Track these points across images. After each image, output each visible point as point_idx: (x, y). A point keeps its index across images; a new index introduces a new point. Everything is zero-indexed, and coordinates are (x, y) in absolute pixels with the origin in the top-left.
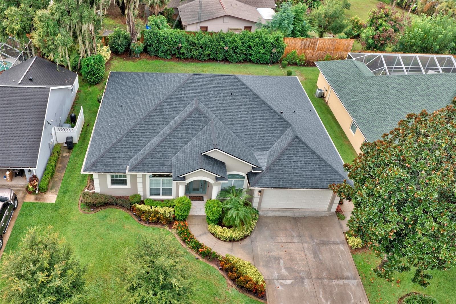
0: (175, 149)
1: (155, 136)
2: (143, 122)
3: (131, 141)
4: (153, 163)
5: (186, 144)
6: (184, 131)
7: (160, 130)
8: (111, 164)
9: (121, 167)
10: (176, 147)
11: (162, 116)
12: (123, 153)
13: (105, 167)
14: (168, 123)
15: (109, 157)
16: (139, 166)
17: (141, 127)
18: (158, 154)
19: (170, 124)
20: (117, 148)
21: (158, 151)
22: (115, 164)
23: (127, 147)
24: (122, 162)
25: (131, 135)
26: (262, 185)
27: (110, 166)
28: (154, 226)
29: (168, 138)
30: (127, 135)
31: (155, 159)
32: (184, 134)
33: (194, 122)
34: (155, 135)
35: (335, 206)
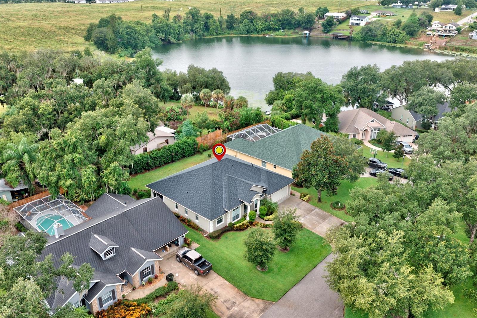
1: (223, 194)
3: (216, 200)
5: (237, 191)
6: (232, 187)
7: (222, 191)
9: (222, 212)
10: (235, 194)
11: (218, 186)
12: (218, 206)
14: (222, 187)
17: (214, 193)
21: (231, 198)
23: (217, 203)
29: (229, 192)
30: (213, 199)
31: (233, 202)
33: (232, 181)
35: (290, 192)
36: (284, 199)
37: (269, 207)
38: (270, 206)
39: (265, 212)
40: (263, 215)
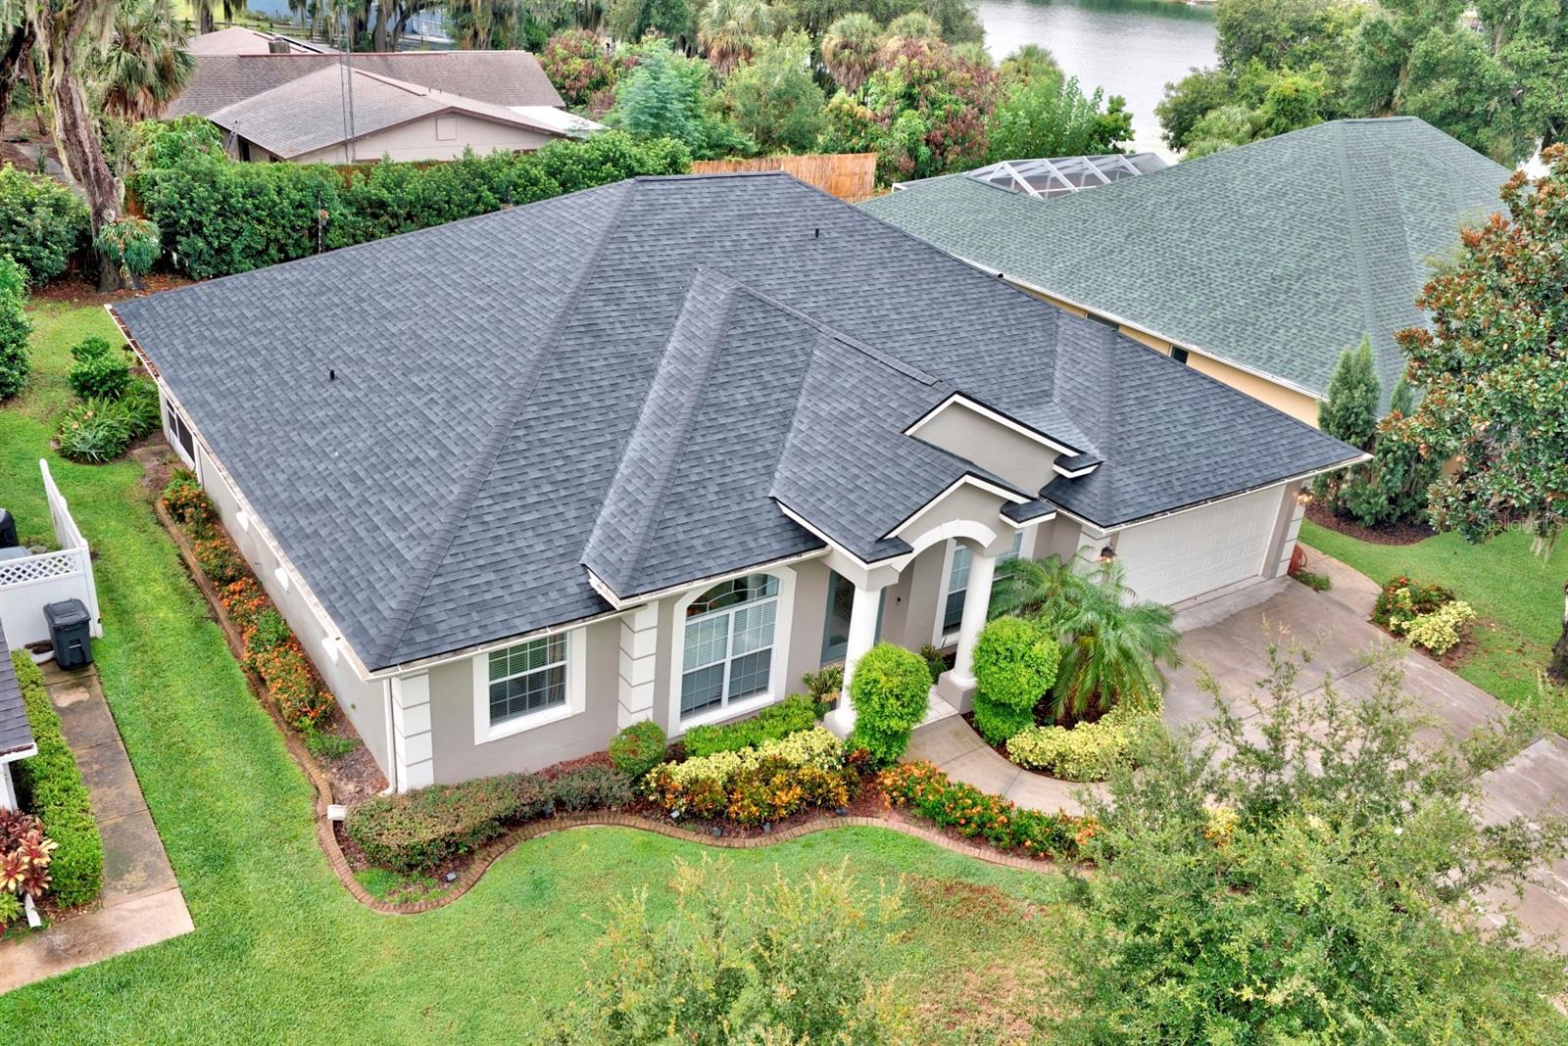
0: (756, 458)
1: (628, 433)
2: (542, 386)
3: (534, 474)
4: (706, 531)
5: (787, 427)
6: (746, 382)
7: (633, 404)
8: (500, 593)
9: (554, 595)
10: (758, 450)
11: (610, 349)
12: (530, 533)
13: (475, 616)
14: (649, 372)
15: (470, 565)
16: (654, 562)
17: (546, 406)
18: (702, 492)
19: (661, 371)
20: (487, 518)
21: (694, 478)
22: (516, 588)
23: (531, 500)
24: (549, 571)
25: (521, 446)
26: (1131, 510)
27: (496, 604)
28: (796, 830)
29: (701, 418)
30: (501, 451)
31: (704, 516)
32: (756, 394)
33: (762, 341)
34: (624, 427)
35: (1288, 552)
36: (1230, 605)
37: (1078, 634)
38: (1092, 631)
39: (1029, 687)
40: (1002, 708)
